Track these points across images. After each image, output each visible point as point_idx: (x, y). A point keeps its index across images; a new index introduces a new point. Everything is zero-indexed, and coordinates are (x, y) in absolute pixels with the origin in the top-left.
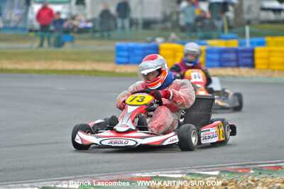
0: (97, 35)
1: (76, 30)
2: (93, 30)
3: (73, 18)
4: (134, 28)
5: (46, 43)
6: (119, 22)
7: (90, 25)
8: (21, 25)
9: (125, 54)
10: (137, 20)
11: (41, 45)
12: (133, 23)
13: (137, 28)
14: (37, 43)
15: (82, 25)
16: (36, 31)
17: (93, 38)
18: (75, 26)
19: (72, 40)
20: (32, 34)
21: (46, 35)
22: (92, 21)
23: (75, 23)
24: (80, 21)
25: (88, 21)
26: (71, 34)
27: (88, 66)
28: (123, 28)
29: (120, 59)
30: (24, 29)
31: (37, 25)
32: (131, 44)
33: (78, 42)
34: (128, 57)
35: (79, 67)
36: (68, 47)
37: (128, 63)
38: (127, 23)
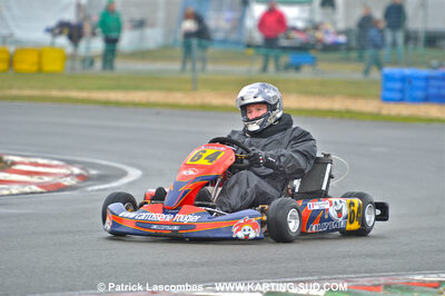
0: (354, 55)
1: (320, 47)
2: (348, 47)
3: (316, 27)
4: (411, 46)
5: (271, 67)
6: (389, 36)
7: (342, 39)
8: (234, 36)
9: (398, 85)
10: (416, 33)
11: (265, 69)
12: (410, 38)
13: (416, 45)
14: (258, 66)
15: (329, 39)
16: (258, 47)
17: (347, 60)
18: (319, 41)
19: (313, 62)
20: (251, 51)
21: (273, 53)
22: (346, 32)
23: (319, 35)
24: (327, 32)
25: (339, 33)
26: (312, 53)
27: (338, 104)
28: (394, 44)
29: (388, 95)
30: (237, 43)
31: (258, 37)
32: (407, 71)
33: (322, 66)
34: (402, 91)
35: (324, 104)
36: (306, 73)
37: (401, 100)
38: (400, 37)
